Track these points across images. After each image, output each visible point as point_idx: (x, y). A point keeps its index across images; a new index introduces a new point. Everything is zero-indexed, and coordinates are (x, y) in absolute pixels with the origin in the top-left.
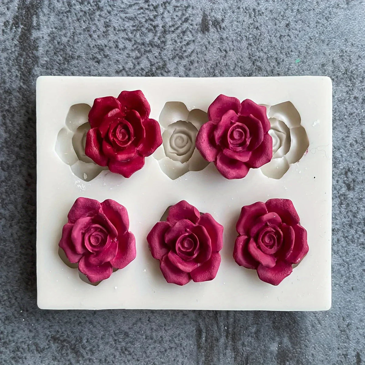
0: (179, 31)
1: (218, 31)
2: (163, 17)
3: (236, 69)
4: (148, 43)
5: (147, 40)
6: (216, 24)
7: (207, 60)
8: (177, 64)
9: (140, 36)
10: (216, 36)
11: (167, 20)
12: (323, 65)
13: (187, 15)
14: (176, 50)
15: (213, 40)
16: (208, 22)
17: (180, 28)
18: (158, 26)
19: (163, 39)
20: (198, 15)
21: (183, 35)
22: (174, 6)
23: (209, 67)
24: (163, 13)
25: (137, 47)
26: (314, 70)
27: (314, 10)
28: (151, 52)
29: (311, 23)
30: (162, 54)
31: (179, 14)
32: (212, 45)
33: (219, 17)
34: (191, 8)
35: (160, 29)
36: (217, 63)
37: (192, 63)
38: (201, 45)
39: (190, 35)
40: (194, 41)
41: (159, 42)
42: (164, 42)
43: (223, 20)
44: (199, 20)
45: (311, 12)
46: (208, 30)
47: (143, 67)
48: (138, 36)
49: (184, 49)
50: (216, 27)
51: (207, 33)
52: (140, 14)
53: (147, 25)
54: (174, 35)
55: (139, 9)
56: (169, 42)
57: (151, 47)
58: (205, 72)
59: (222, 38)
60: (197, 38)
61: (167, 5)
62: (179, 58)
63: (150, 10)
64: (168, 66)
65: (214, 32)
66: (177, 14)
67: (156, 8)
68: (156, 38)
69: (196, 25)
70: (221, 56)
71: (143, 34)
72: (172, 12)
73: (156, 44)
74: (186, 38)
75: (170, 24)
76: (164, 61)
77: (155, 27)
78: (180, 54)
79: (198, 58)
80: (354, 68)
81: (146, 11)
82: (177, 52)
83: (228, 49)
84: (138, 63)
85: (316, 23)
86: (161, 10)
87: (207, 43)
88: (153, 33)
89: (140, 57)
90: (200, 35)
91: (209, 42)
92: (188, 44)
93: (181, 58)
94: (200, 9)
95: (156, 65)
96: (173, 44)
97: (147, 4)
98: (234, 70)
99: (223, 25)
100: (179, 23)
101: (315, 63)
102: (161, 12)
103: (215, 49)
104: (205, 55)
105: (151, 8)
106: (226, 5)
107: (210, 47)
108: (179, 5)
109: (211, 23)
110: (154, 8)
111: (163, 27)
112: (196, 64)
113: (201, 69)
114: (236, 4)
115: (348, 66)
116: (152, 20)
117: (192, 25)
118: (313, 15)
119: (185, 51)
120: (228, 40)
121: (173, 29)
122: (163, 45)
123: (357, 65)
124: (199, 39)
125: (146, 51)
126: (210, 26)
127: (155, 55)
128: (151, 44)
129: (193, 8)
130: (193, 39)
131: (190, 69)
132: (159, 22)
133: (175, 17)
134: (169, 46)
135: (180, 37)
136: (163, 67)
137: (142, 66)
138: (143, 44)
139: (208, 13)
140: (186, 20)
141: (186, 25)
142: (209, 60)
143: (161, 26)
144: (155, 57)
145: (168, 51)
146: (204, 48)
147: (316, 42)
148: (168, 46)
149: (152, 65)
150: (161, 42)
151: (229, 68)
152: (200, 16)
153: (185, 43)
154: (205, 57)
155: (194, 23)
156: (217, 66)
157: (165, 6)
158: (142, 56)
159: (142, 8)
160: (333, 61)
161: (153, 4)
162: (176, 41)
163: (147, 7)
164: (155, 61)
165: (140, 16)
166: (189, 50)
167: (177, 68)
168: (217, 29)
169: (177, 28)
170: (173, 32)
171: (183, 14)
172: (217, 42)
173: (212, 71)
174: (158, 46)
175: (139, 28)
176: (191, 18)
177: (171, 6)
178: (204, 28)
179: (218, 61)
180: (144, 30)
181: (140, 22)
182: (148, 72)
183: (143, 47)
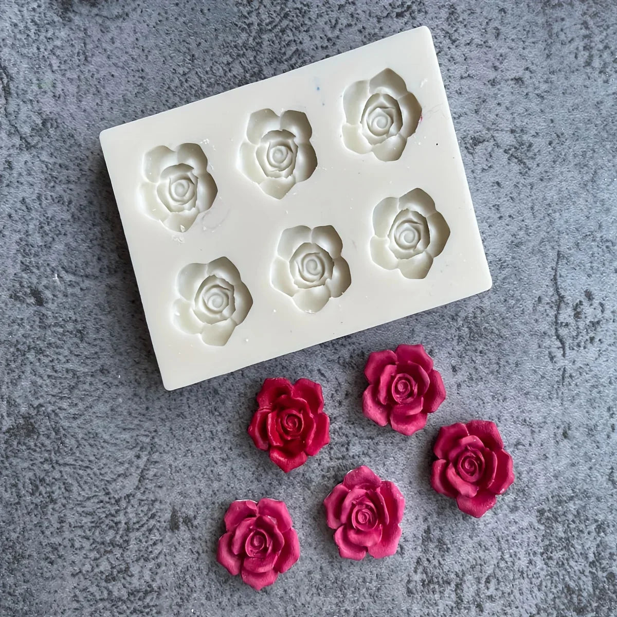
0: (144, 529)
1: (189, 529)
2: (126, 512)
3: (210, 574)
4: (109, 542)
5: (108, 539)
6: (188, 521)
7: (177, 563)
8: (142, 567)
9: (99, 533)
10: (187, 535)
11: (131, 516)
12: (310, 573)
13: (154, 511)
14: (140, 551)
15: (183, 540)
16: (177, 519)
17: (146, 526)
18: (120, 522)
19: (126, 538)
20: (166, 510)
21: (149, 534)
22: (139, 500)
23: (179, 571)
24: (126, 508)
25: (96, 546)
26: (299, 578)
27: (300, 507)
28: (112, 552)
29: (296, 522)
30: (125, 556)
31: (145, 508)
32: (182, 546)
33: (191, 513)
34: (159, 502)
35: (122, 526)
36: (187, 567)
37: (159, 566)
38: (169, 546)
39: (157, 534)
40: (161, 541)
41: (121, 541)
42: (127, 542)
43: (195, 517)
44: (168, 516)
45: (297, 511)
46: (178, 528)
47: (103, 570)
48: (97, 533)
49: (150, 549)
50: (187, 525)
51: (176, 531)
52: (99, 508)
53: (107, 521)
54: (138, 534)
55: (98, 502)
56: (133, 542)
57: (111, 547)
58: (174, 577)
59: (194, 538)
60: (164, 538)
61: (131, 498)
62: (144, 560)
63: (112, 504)
64: (132, 569)
65: (185, 531)
66: (142, 509)
67: (118, 501)
68: (118, 537)
69: (165, 522)
70: (193, 558)
71: (103, 532)
72: (136, 506)
73: (117, 543)
74: (152, 536)
75: (135, 520)
76: (127, 564)
77: (116, 523)
78: (146, 555)
79: (166, 560)
80: (345, 576)
81: (107, 505)
82: (142, 554)
83: (201, 551)
84: (97, 566)
85: (303, 523)
86: (123, 503)
87: (177, 543)
88: (115, 530)
89: (99, 559)
90: (168, 534)
91: (179, 543)
92: (155, 544)
93: (146, 560)
94: (168, 503)
95: (118, 568)
96: (138, 544)
97: (108, 496)
98: (207, 575)
99: (195, 523)
100: (145, 519)
101: (300, 570)
102: (124, 507)
103: (186, 550)
104: (175, 556)
105: (113, 501)
106: (199, 499)
107: (180, 548)
108: (144, 498)
109: (181, 520)
110: (116, 501)
111: (126, 524)
112: (164, 568)
113: (170, 573)
114: (210, 498)
115: (339, 573)
116: (113, 516)
117: (159, 521)
118: (299, 514)
119: (151, 552)
120: (201, 540)
121: (137, 526)
122: (126, 545)
123: (349, 574)
124: (167, 538)
125: (106, 552)
126: (180, 523)
127: (117, 556)
128: (112, 543)
129: (161, 502)
130: (161, 538)
131: (157, 573)
132: (121, 518)
133: (140, 512)
134: (133, 545)
135: (145, 536)
136: (125, 571)
137: (102, 568)
138: (103, 543)
139: (178, 509)
140: (153, 516)
141: (152, 522)
142: (179, 563)
143: (123, 522)
144: (117, 558)
145: (131, 551)
146: (173, 549)
147: (302, 546)
148: (131, 546)
149: (113, 568)
150: (124, 541)
151: (202, 573)
152: (169, 511)
153: (151, 543)
154: (174, 559)
155: (162, 520)
156: (188, 570)
157: (129, 500)
158: (101, 557)
159: (102, 502)
160: (321, 568)
161: (115, 496)
162: (140, 541)
163: (107, 499)
164: (117, 563)
165: (99, 510)
166: (156, 551)
167: (142, 571)
168: (188, 527)
169: (142, 526)
170: (138, 529)
171: (149, 510)
172: (188, 542)
173: (182, 576)
174: (120, 546)
175: (98, 525)
176: (159, 514)
177: (136, 500)
178: (174, 526)
179: (189, 565)
180: (104, 526)
181: (100, 518)
182: (108, 576)
183: (103, 546)
